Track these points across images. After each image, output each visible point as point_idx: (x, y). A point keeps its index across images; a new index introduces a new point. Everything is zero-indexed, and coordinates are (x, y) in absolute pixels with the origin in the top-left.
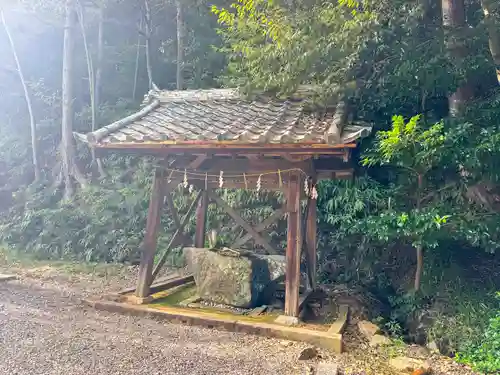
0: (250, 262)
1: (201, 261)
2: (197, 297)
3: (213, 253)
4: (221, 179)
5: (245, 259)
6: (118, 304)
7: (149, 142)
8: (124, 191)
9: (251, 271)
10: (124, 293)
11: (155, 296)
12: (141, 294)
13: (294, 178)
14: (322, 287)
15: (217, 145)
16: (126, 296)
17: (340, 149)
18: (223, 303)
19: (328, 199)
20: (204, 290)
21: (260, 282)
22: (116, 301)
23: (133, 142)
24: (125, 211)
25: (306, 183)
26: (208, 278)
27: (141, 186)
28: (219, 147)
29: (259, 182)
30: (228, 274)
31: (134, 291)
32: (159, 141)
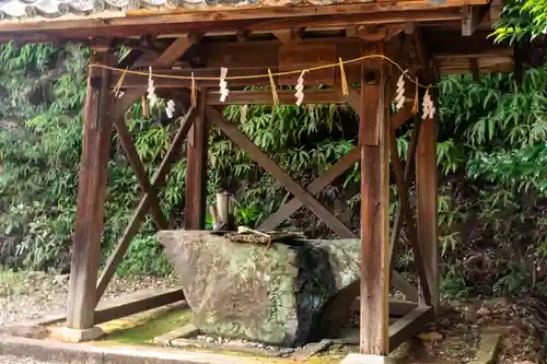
0: (292, 254)
1: (195, 255)
2: (190, 328)
3: (217, 238)
4: (223, 84)
5: (283, 247)
6: (32, 342)
7: (70, 16)
8: (39, 121)
9: (295, 271)
10: (46, 324)
11: (106, 327)
12: (77, 323)
13: (371, 76)
14: (456, 304)
15: (206, 14)
16: (49, 328)
17: (455, 10)
18: (243, 337)
19: (475, 119)
20: (203, 314)
21: (315, 293)
22: (29, 336)
23: (38, 19)
24: (42, 165)
25: (401, 84)
26: (210, 289)
27: (74, 110)
28: (211, 19)
29: (299, 87)
30: (250, 281)
31: (64, 320)
32: (87, 13)
